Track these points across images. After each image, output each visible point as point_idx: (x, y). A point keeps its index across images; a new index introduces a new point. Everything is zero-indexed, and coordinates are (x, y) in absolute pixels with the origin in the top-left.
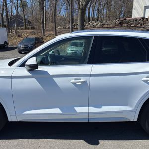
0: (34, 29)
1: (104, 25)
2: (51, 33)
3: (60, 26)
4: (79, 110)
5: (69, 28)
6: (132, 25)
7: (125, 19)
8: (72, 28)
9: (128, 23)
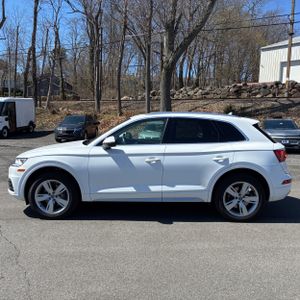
0: (78, 99)
1: (207, 94)
2: (112, 107)
3: (127, 94)
4: (153, 188)
5: (143, 99)
6: (258, 96)
7: (245, 85)
8: (149, 99)
9: (250, 92)
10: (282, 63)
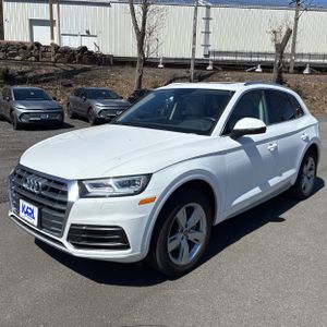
9: (7, 51)
10: (31, 20)
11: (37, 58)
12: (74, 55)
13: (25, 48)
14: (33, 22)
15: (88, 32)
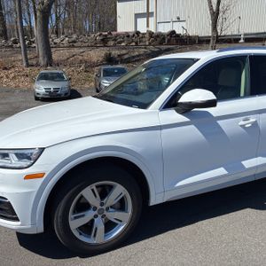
6: (123, 44)
9: (115, 40)
10: (136, 15)
11: (136, 43)
12: (164, 39)
13: (128, 36)
14: (138, 16)
15: (178, 18)
